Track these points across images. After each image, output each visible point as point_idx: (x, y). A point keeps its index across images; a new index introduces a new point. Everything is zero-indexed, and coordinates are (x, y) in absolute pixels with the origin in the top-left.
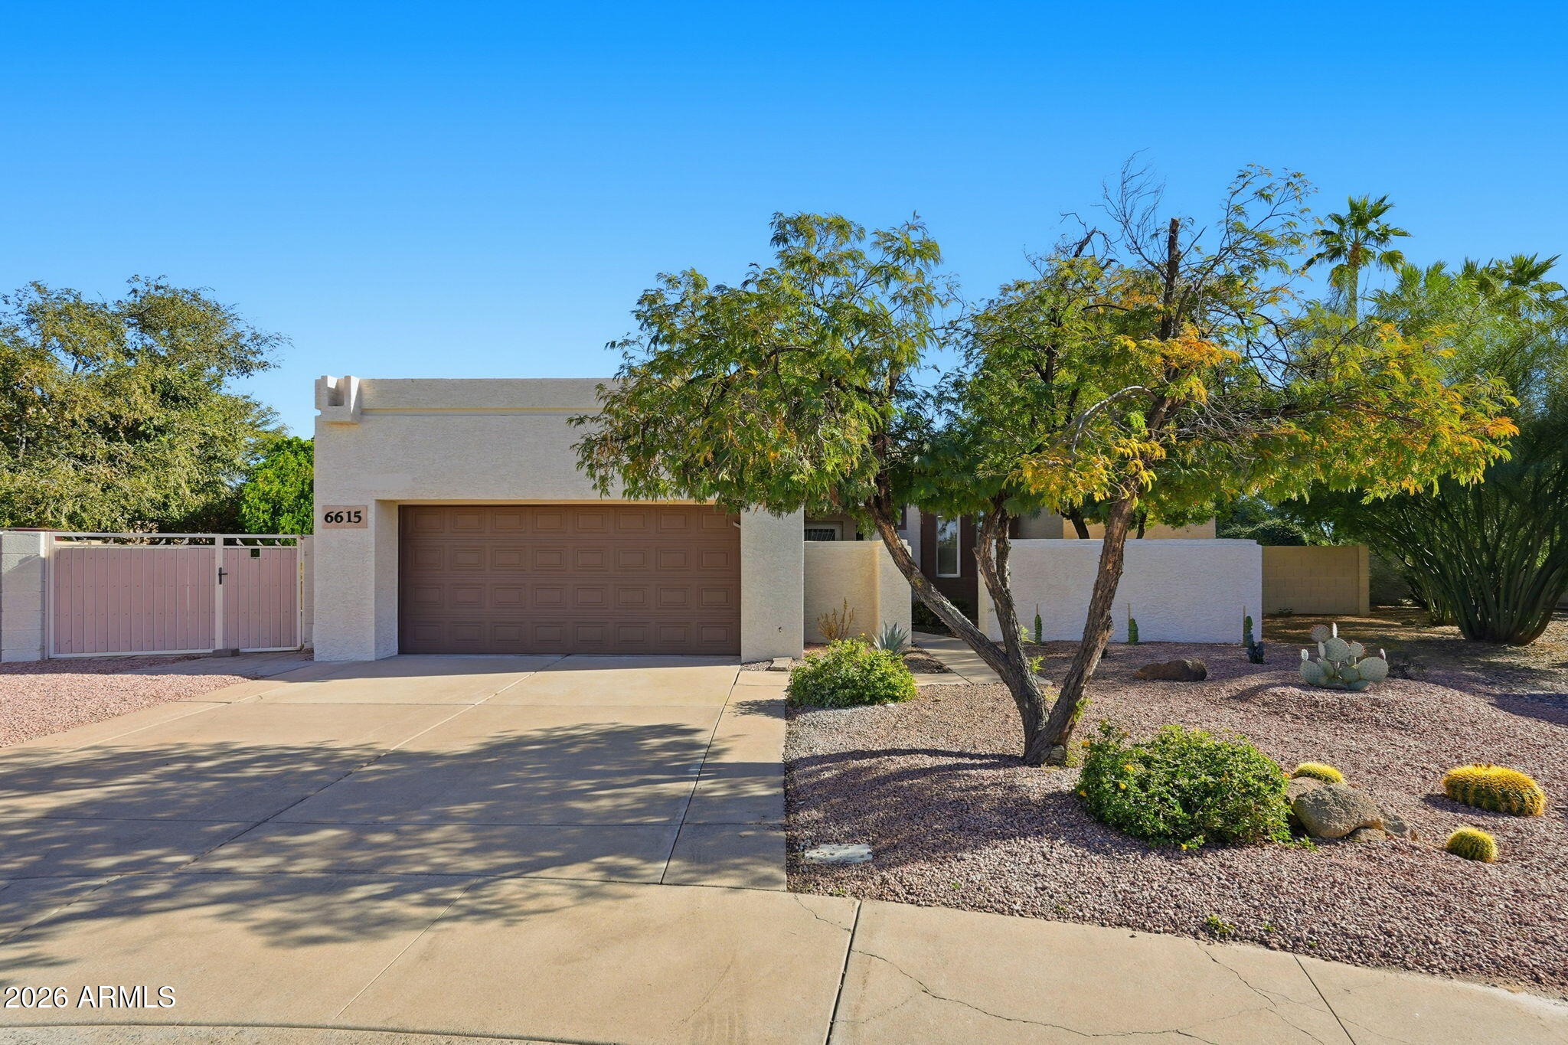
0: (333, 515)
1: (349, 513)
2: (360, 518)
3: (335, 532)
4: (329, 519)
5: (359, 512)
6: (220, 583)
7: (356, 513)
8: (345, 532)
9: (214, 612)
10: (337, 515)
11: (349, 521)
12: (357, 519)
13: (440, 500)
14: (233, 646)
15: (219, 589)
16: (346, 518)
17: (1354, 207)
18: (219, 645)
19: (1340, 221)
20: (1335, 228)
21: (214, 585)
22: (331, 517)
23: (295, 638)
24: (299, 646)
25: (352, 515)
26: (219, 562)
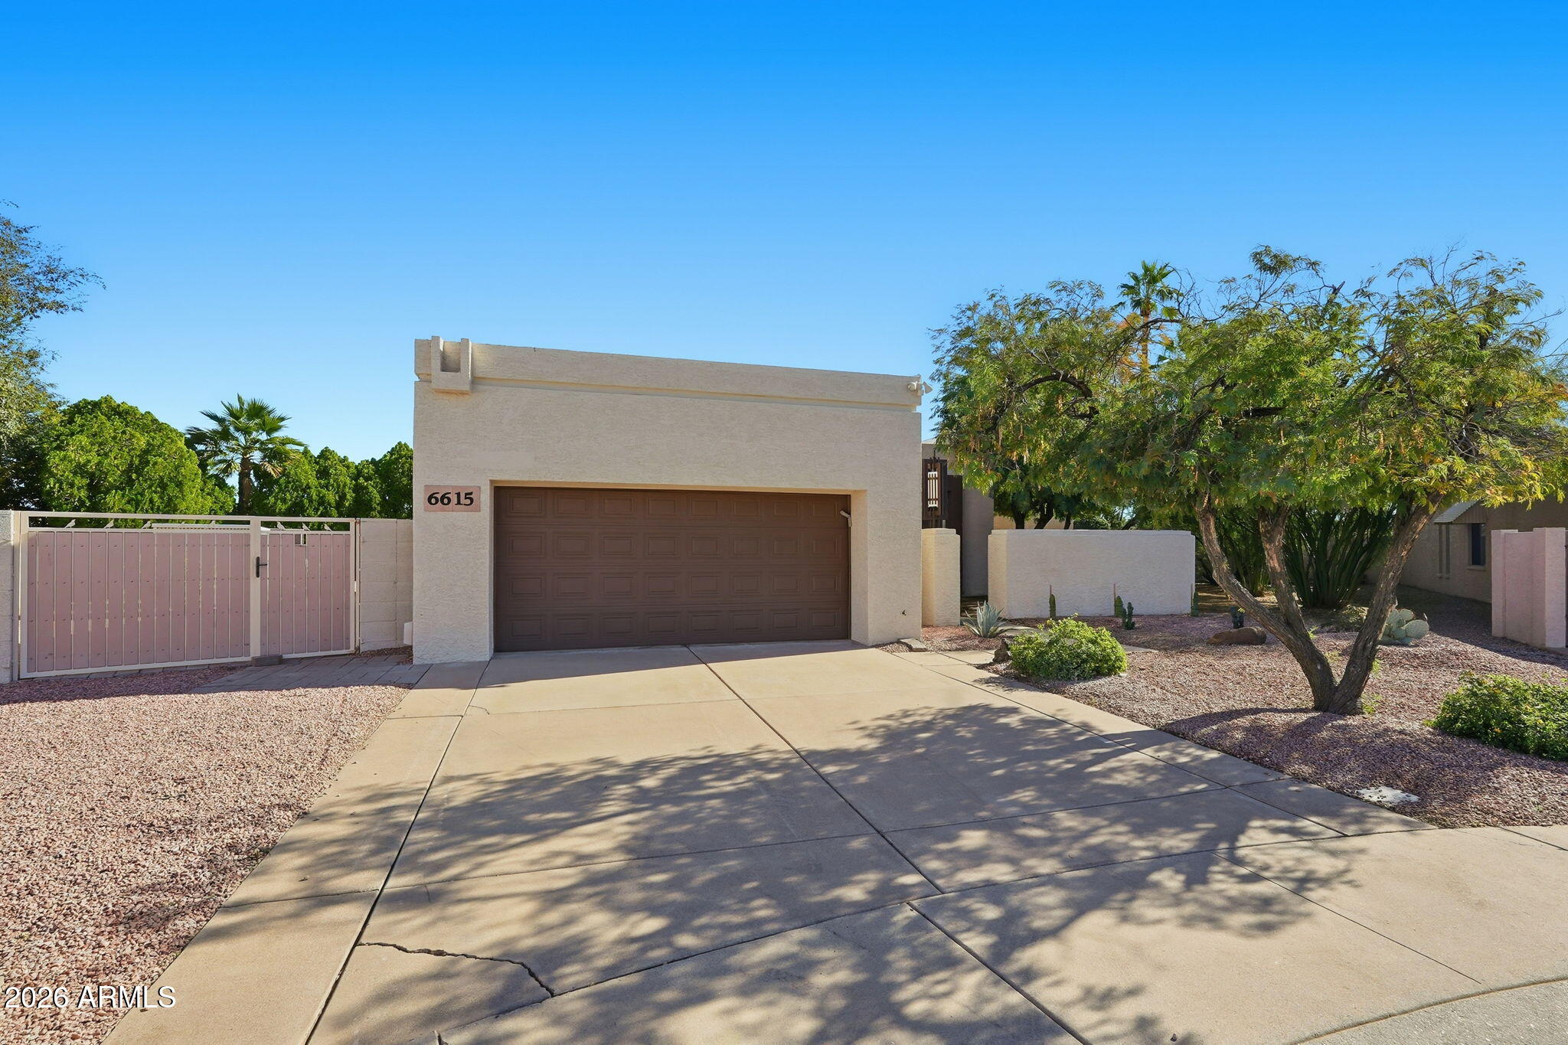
0: (439, 496)
1: (458, 494)
2: (472, 500)
3: (440, 515)
4: (433, 501)
5: (471, 494)
6: (258, 576)
7: (466, 494)
8: (454, 516)
9: (248, 612)
10: (443, 497)
11: (459, 503)
12: (468, 502)
13: (565, 482)
14: (273, 651)
15: (255, 584)
16: (454, 499)
17: (1146, 269)
18: (255, 651)
19: (1135, 277)
20: (1132, 283)
21: (248, 579)
22: (436, 499)
23: (348, 639)
24: (352, 649)
25: (462, 496)
26: (255, 551)
